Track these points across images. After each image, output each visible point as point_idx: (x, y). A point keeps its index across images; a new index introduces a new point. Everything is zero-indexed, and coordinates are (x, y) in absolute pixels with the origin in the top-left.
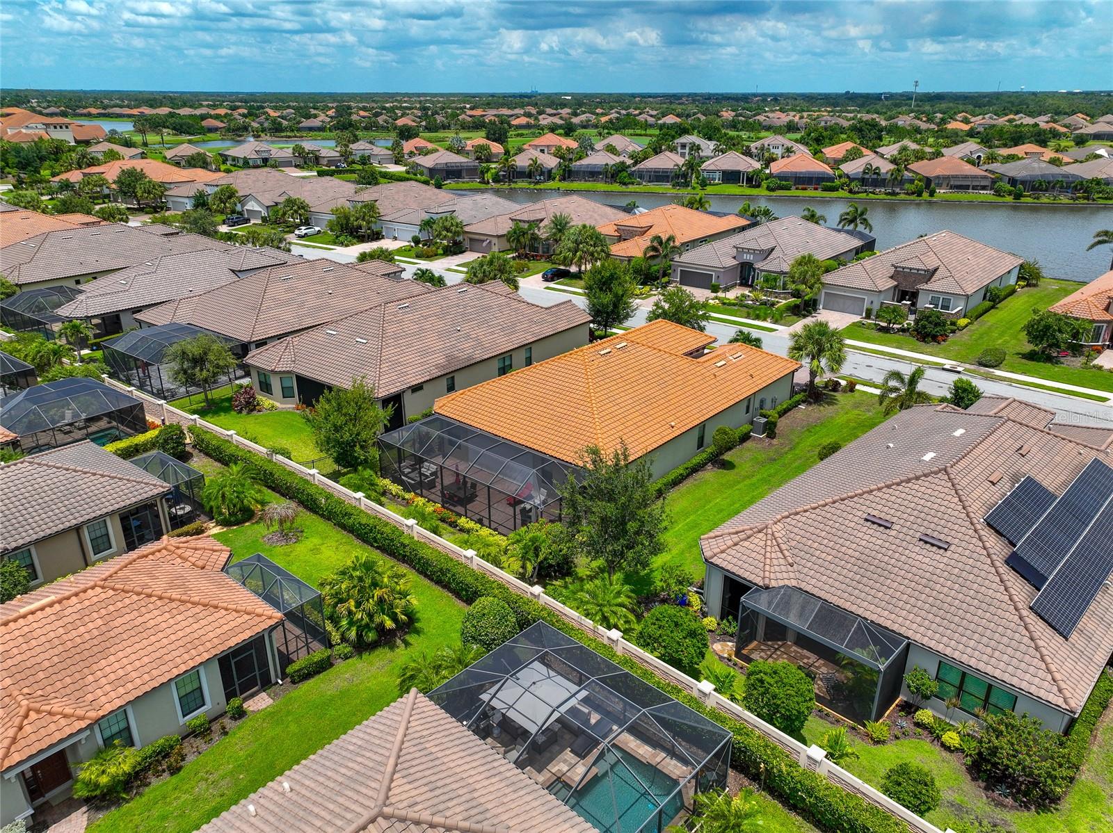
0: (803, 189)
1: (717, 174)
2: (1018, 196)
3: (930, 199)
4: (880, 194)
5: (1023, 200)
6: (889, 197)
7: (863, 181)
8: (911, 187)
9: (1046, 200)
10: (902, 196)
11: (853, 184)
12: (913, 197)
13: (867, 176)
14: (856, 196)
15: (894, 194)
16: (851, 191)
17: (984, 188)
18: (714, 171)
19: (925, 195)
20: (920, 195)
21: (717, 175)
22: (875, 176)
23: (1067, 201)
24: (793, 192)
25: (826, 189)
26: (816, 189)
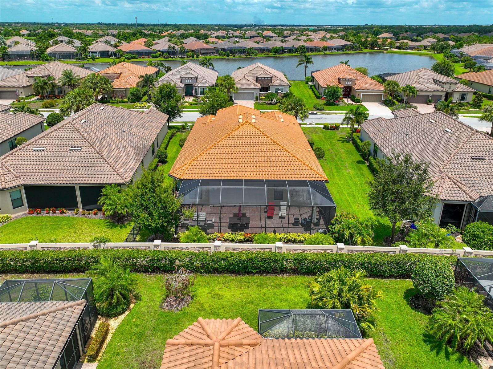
0: (143, 58)
1: (97, 53)
2: (228, 56)
3: (197, 59)
4: (177, 58)
5: (230, 57)
6: (181, 59)
7: (169, 53)
8: (189, 54)
9: (237, 57)
10: (186, 58)
11: (165, 54)
12: (191, 58)
13: (170, 50)
14: (167, 59)
15: (182, 58)
16: (164, 57)
17: (213, 53)
18: (95, 52)
19: (195, 57)
20: (193, 57)
21: (97, 54)
22: (173, 50)
23: (244, 57)
24: (138, 60)
25: (153, 57)
26: (149, 57)
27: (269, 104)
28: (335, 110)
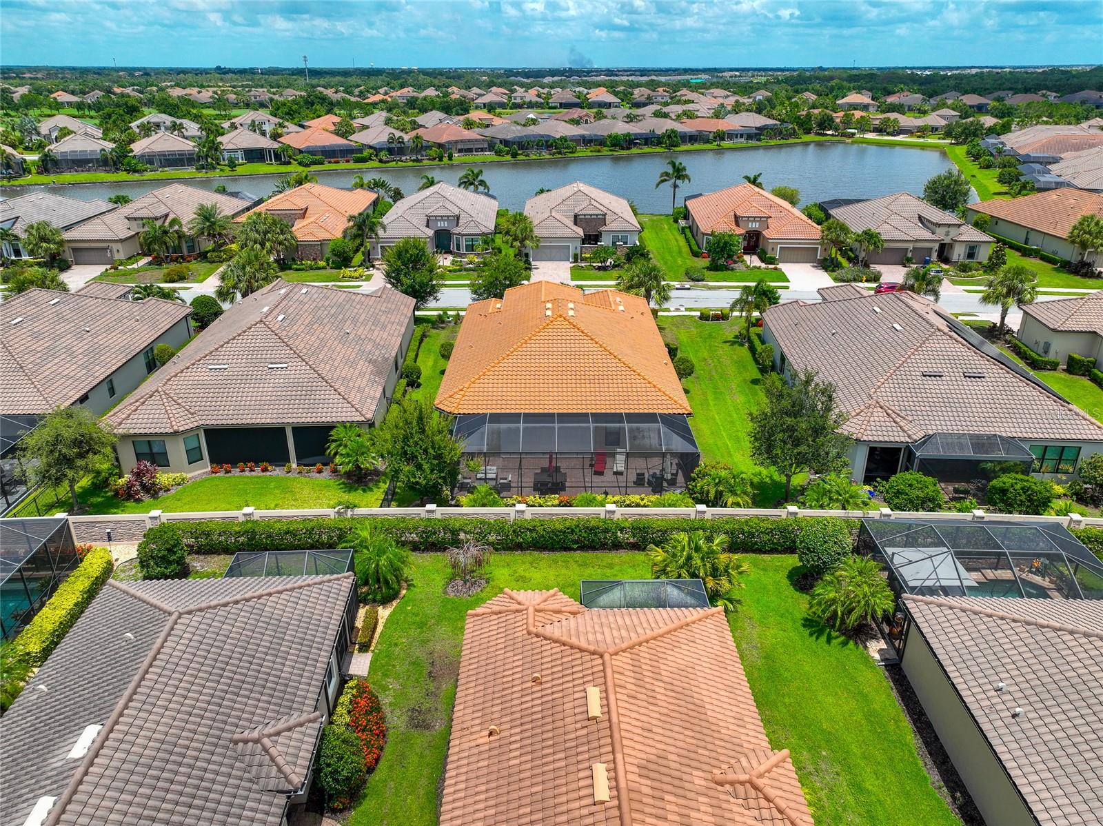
0: (336, 162)
1: (239, 152)
2: (514, 155)
3: (450, 162)
4: (406, 161)
5: (519, 157)
6: (415, 164)
7: (391, 151)
8: (433, 153)
9: (534, 157)
10: (426, 162)
11: (382, 153)
12: (436, 162)
13: (393, 145)
14: (387, 165)
15: (417, 160)
16: (381, 161)
17: (482, 150)
18: (235, 151)
19: (445, 160)
20: (441, 160)
21: (240, 154)
22: (399, 145)
23: (548, 157)
24: (327, 166)
25: (358, 161)
26: (348, 161)
27: (599, 268)
28: (725, 280)
